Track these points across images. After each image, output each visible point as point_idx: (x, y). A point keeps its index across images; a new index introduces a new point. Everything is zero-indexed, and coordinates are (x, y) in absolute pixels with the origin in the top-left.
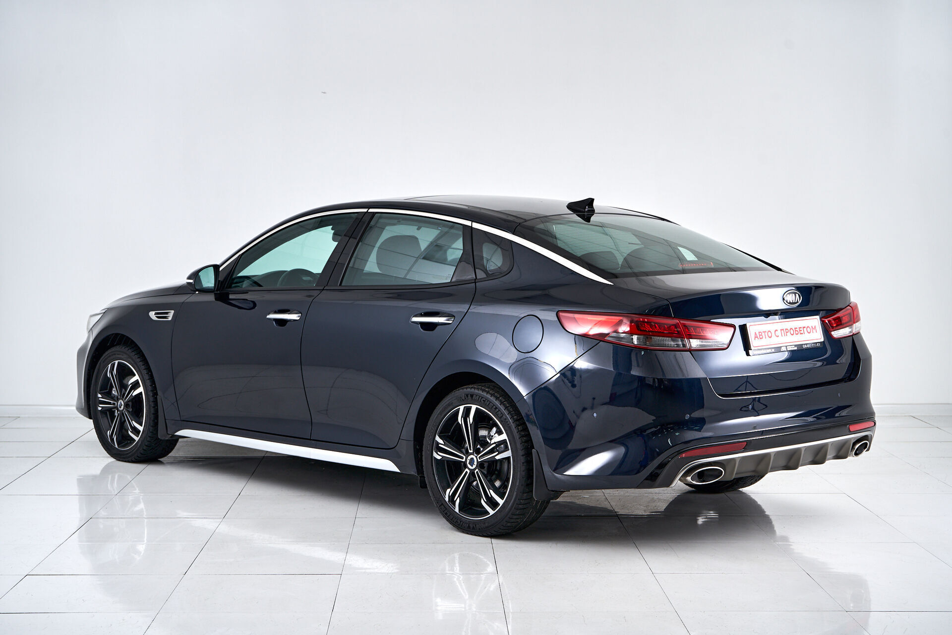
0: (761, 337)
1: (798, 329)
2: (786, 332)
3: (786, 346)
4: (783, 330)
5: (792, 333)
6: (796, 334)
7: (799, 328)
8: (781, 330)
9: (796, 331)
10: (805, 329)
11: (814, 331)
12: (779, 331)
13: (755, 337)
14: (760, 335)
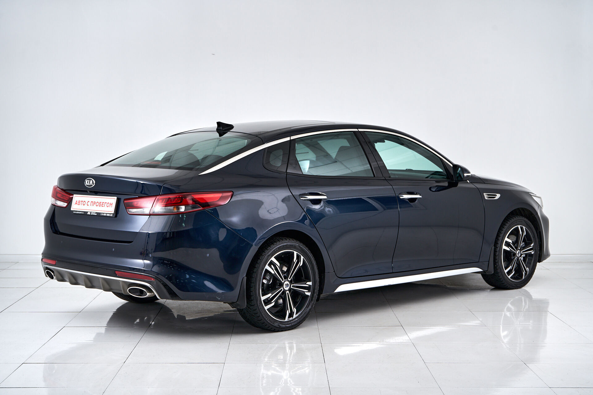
0: (79, 204)
1: (101, 203)
2: (94, 204)
3: (91, 212)
4: (93, 202)
5: (97, 205)
6: (99, 206)
7: (103, 203)
8: (91, 202)
9: (100, 204)
10: (106, 204)
11: (111, 206)
12: (90, 202)
13: (76, 203)
14: (79, 203)
